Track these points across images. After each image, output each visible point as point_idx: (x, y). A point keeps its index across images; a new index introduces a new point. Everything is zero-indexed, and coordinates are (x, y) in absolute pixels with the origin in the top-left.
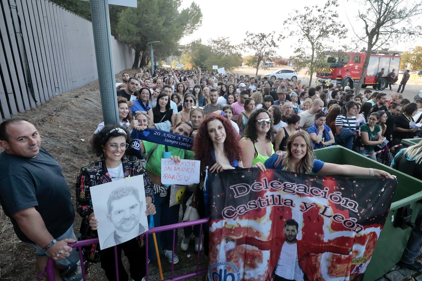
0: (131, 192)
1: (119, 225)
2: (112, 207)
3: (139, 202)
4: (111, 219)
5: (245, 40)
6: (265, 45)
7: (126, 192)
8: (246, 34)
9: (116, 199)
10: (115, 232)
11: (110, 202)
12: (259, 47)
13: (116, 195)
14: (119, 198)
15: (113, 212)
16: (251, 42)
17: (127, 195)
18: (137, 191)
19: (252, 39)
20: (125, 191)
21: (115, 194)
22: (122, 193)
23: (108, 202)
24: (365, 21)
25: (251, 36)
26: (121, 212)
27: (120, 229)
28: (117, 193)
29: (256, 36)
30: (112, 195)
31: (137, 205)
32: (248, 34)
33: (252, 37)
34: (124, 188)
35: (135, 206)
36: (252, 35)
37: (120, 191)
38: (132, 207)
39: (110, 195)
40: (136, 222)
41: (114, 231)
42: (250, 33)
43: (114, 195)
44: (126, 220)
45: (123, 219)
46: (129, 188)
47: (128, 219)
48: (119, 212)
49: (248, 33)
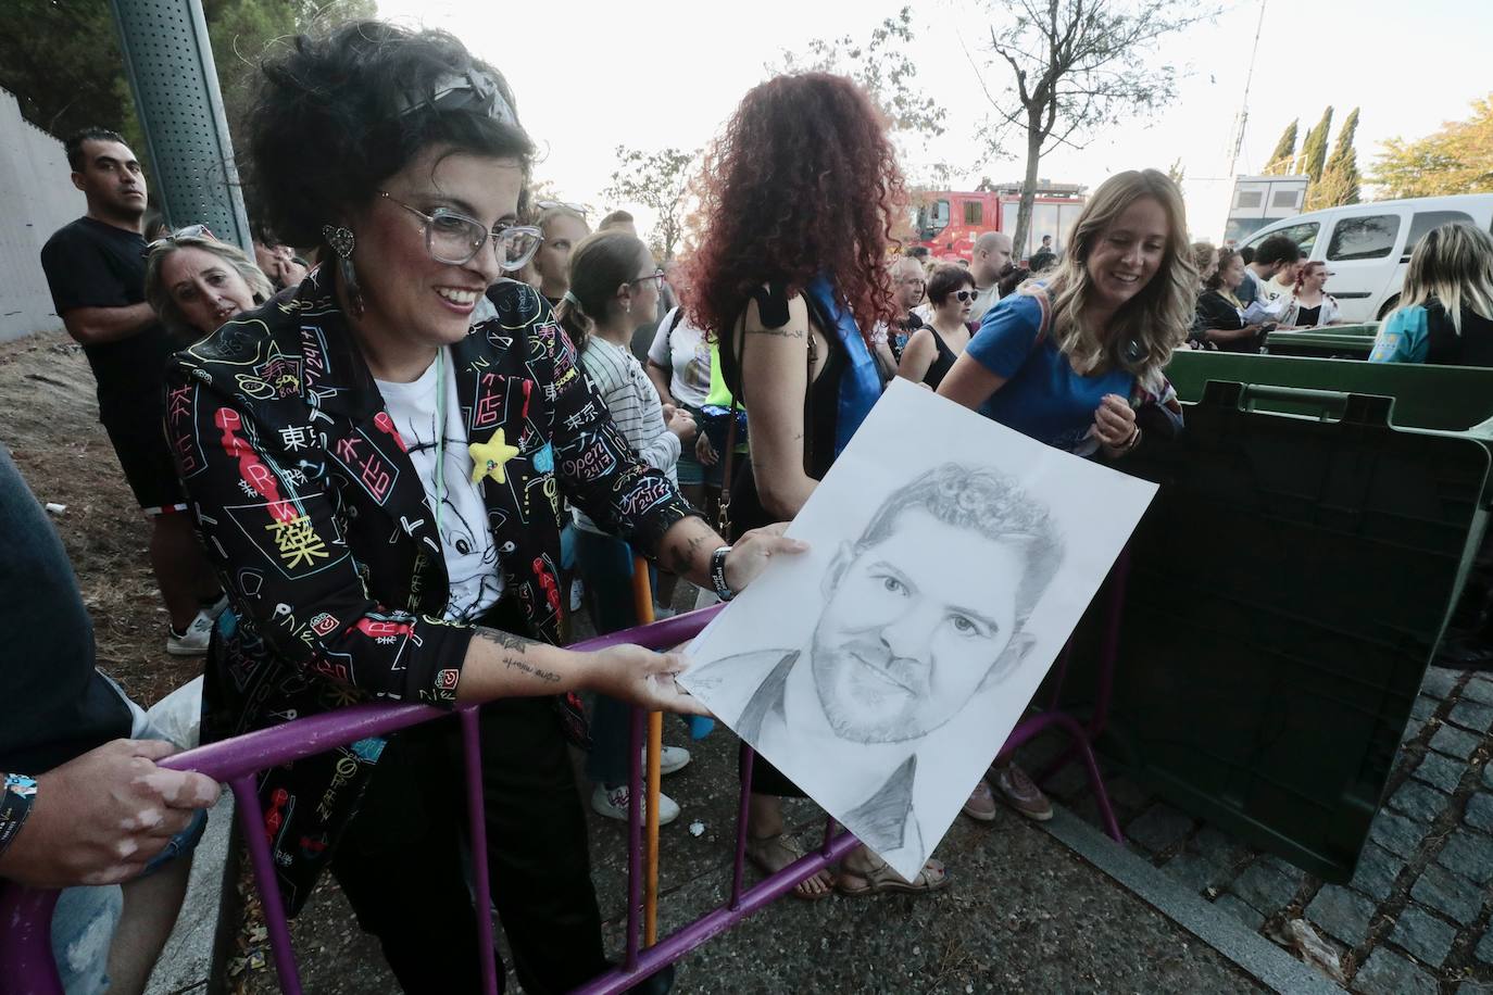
0: (1024, 536)
1: (834, 641)
2: (890, 534)
3: (1020, 624)
4: (836, 579)
5: (615, 176)
6: (683, 191)
7: (1002, 518)
8: (618, 155)
9: (935, 512)
10: (791, 659)
11: (904, 502)
12: (664, 198)
13: (952, 493)
14: (952, 518)
15: (871, 556)
16: (638, 180)
17: (992, 534)
18: (1060, 558)
19: (639, 171)
20: (1001, 505)
21: (950, 487)
22: (980, 507)
23: (898, 494)
24: (1012, 60)
25: (635, 160)
26: (900, 590)
27: (824, 663)
28: (964, 485)
29: (652, 159)
30: (935, 477)
31: (993, 627)
32: (624, 155)
33: (637, 164)
34: (1007, 490)
35: (980, 625)
36: (638, 157)
37: (983, 490)
38: (963, 621)
39: (931, 472)
40: (908, 729)
41: (792, 646)
42: (632, 151)
43: (942, 487)
44: (882, 651)
45: (877, 630)
46: (1031, 505)
47: (892, 660)
48: (893, 584)
49: (626, 149)
